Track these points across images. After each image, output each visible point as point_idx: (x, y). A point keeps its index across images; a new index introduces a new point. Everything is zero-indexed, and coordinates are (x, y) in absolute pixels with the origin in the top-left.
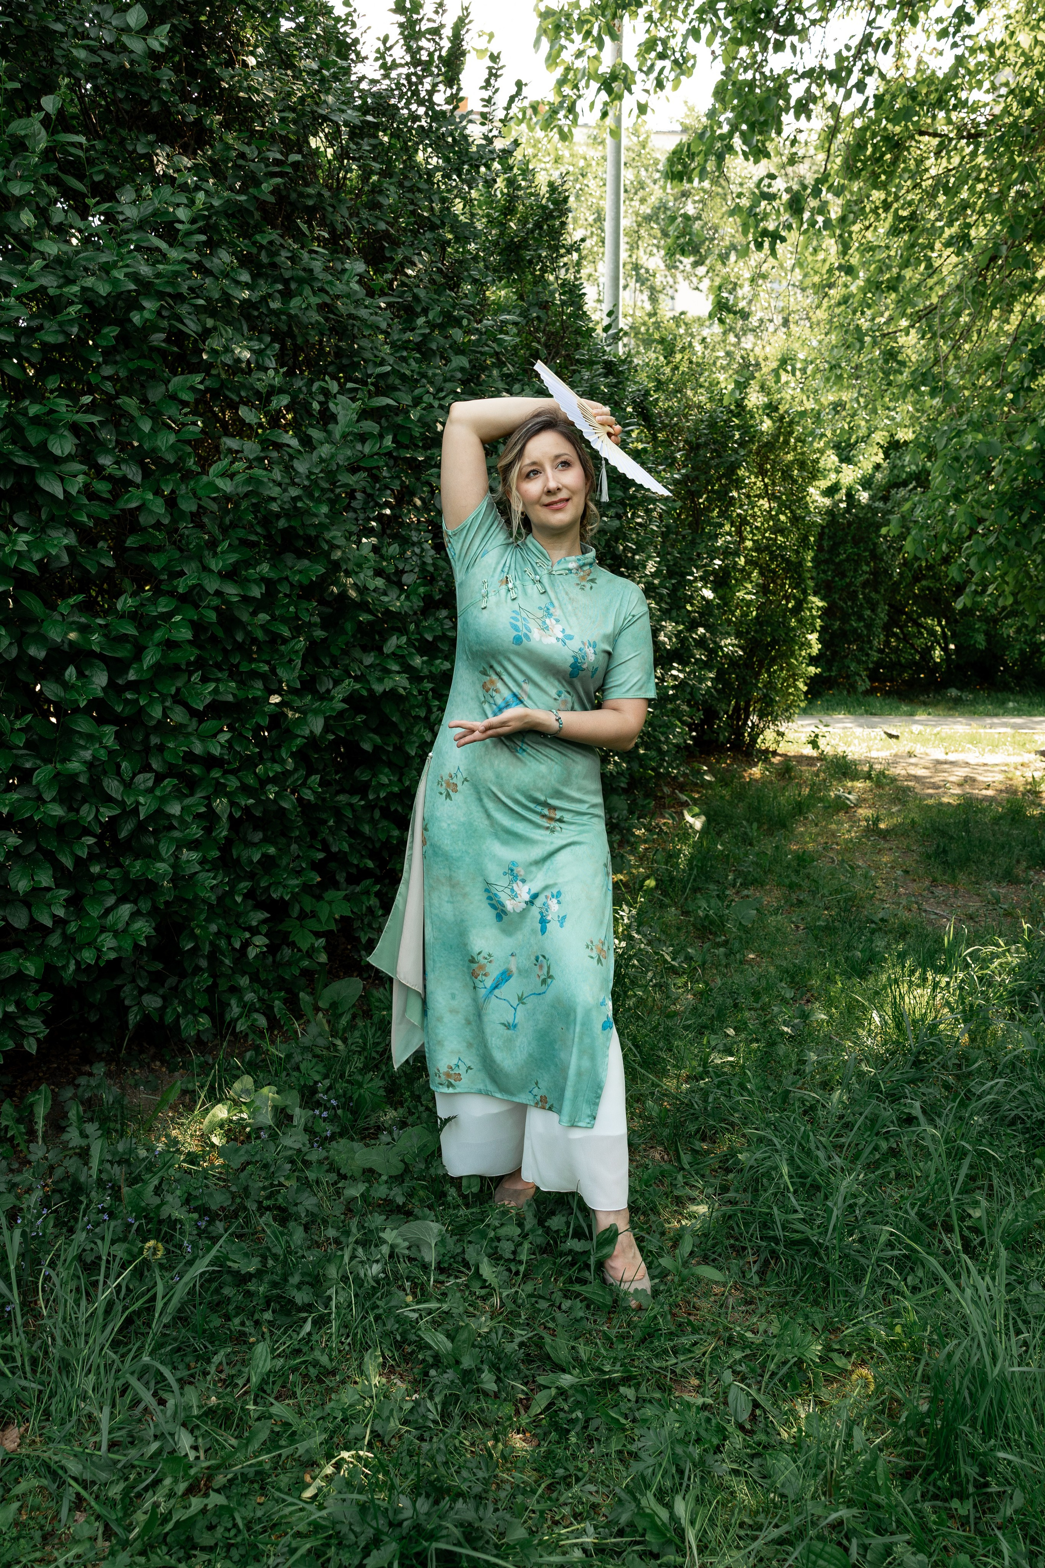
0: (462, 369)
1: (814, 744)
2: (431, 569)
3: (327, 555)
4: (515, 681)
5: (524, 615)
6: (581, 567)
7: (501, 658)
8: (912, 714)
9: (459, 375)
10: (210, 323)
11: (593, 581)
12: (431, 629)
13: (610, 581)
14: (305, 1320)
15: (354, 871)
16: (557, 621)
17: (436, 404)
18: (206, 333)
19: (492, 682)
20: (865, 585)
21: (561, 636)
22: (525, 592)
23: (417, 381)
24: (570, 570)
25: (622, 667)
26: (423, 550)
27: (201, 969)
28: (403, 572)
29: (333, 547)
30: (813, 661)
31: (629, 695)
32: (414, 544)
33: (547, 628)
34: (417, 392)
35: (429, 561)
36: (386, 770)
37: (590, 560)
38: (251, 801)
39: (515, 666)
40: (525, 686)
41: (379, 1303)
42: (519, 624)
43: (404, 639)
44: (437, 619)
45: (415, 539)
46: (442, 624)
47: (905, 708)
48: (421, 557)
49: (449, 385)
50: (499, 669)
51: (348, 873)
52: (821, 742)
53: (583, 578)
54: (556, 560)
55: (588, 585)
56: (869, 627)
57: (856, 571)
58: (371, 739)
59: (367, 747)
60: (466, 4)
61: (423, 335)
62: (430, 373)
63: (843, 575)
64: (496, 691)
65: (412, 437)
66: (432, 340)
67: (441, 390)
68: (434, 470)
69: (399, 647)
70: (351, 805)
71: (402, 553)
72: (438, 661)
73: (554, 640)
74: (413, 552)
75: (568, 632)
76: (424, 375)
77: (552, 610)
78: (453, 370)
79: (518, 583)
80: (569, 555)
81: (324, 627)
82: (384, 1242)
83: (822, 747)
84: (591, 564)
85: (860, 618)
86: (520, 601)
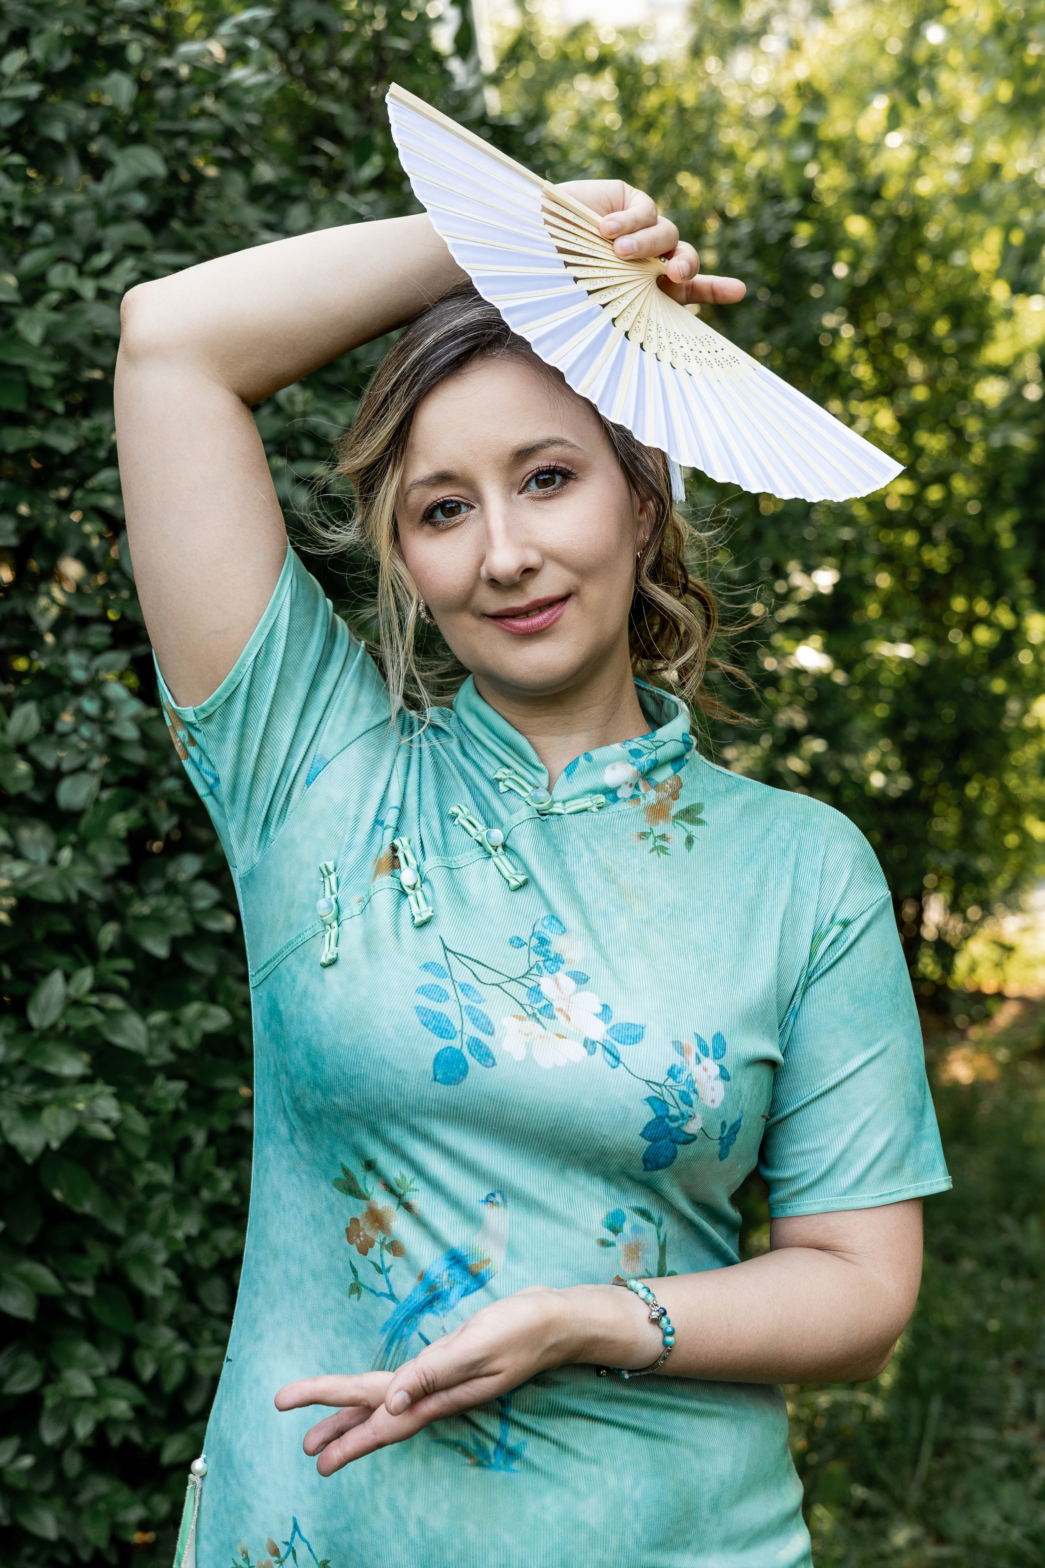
0: (145, 185)
2: (137, 755)
4: (455, 1203)
5: (462, 974)
6: (646, 775)
7: (396, 1134)
9: (138, 201)
11: (690, 815)
12: (158, 919)
13: (748, 809)
16: (581, 979)
17: (88, 288)
19: (377, 1219)
21: (598, 1031)
22: (459, 895)
23: (24, 232)
24: (611, 793)
25: (829, 1107)
26: (106, 704)
28: (58, 775)
31: (866, 1197)
32: (78, 690)
33: (548, 1010)
34: (30, 261)
35: (129, 732)
36: (84, 1349)
37: (672, 749)
39: (449, 1153)
40: (494, 1216)
42: (449, 1009)
43: (86, 978)
44: (172, 888)
45: (79, 675)
46: (188, 898)
48: (102, 722)
49: (116, 234)
50: (395, 1170)
53: (658, 812)
54: (559, 764)
55: (677, 833)
58: (26, 1279)
61: (23, 103)
62: (58, 205)
64: (396, 1248)
65: (33, 393)
66: (48, 118)
67: (95, 248)
68: (104, 476)
69: (74, 1003)
71: (48, 727)
72: (192, 1010)
73: (578, 1053)
74: (81, 716)
75: (622, 1015)
76: (41, 214)
77: (559, 944)
78: (122, 190)
79: (432, 863)
80: (604, 741)
84: (677, 760)
86: (444, 927)
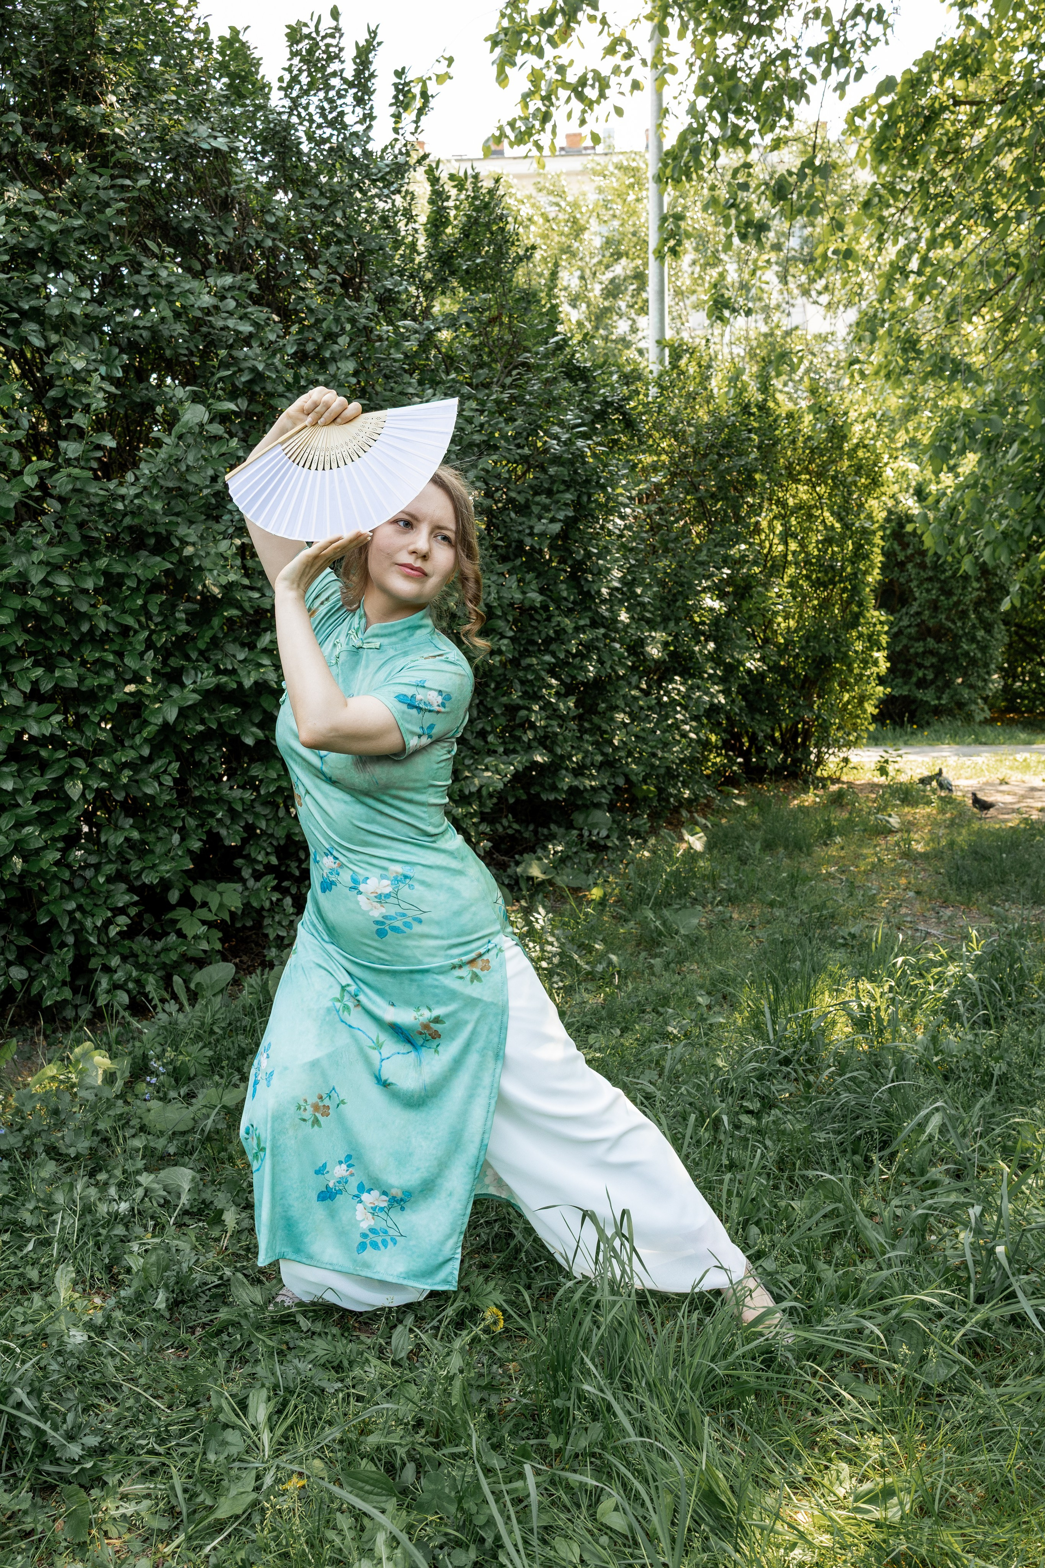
1: (883, 771)
3: (179, 551)
8: (1030, 743)
10: (54, 338)
14: (29, 1241)
15: (260, 867)
18: (50, 349)
20: (978, 603)
27: (66, 945)
29: (184, 543)
30: (881, 681)
38: (104, 784)
41: (101, 1231)
47: (1023, 736)
51: (254, 870)
52: (891, 768)
56: (984, 649)
57: (964, 588)
59: (249, 741)
60: (373, 28)
63: (949, 594)
66: (326, 349)
70: (242, 799)
81: (188, 623)
82: (138, 1184)
83: (892, 773)
85: (973, 639)
